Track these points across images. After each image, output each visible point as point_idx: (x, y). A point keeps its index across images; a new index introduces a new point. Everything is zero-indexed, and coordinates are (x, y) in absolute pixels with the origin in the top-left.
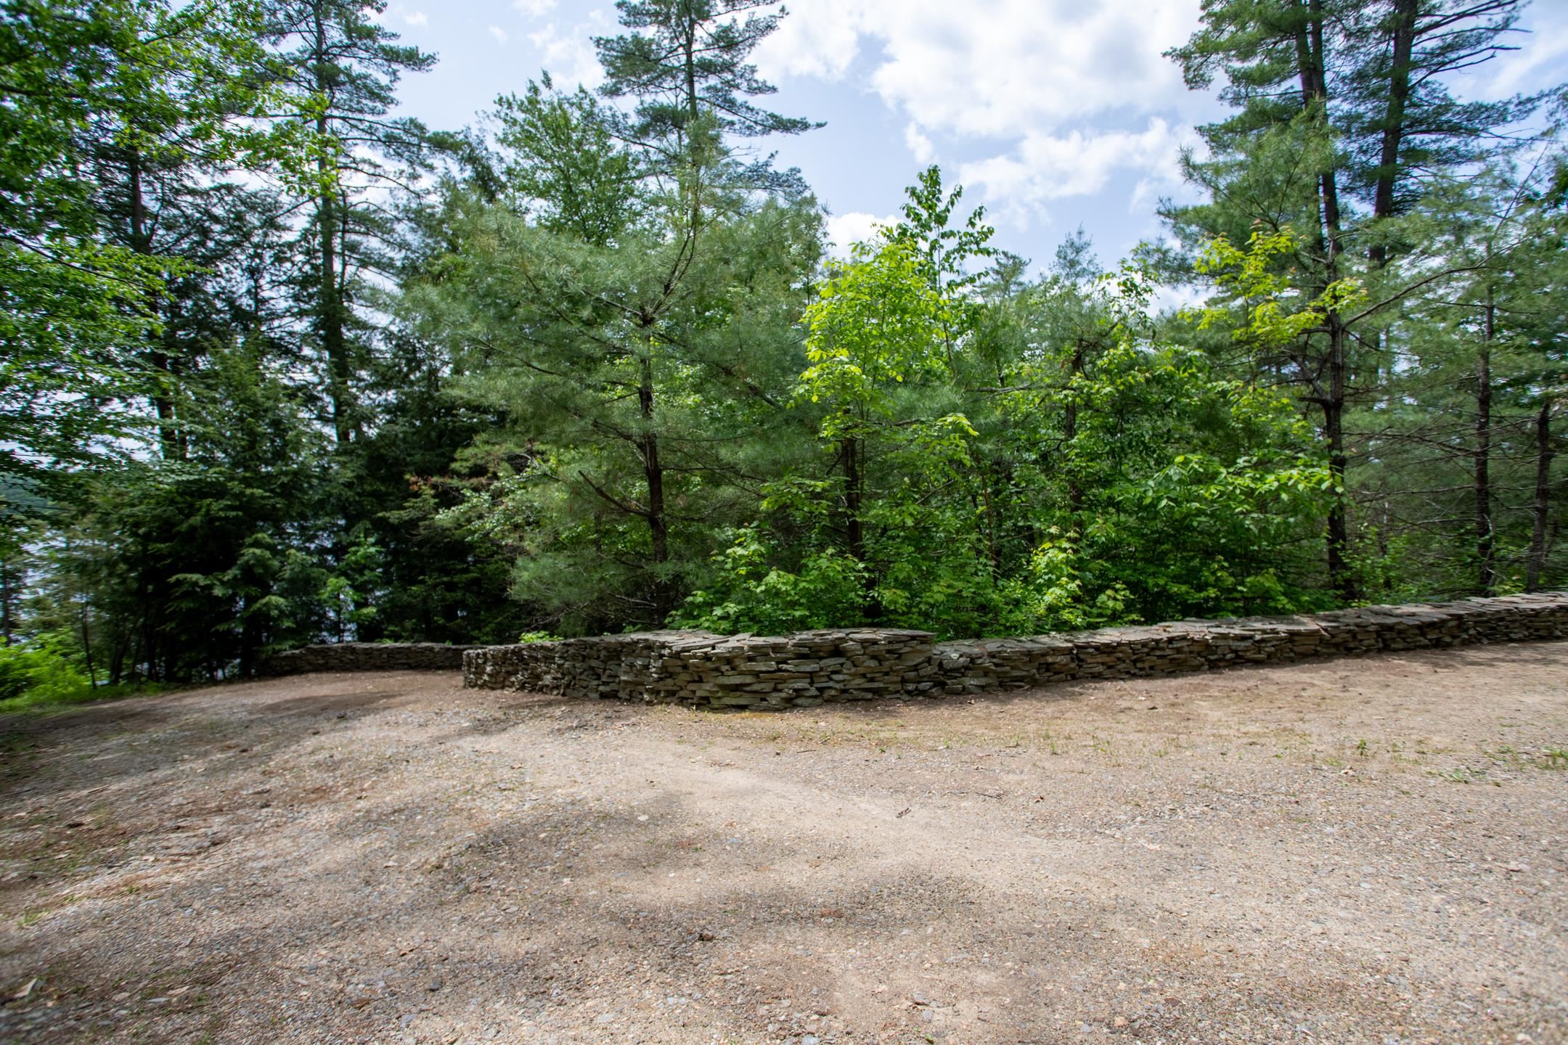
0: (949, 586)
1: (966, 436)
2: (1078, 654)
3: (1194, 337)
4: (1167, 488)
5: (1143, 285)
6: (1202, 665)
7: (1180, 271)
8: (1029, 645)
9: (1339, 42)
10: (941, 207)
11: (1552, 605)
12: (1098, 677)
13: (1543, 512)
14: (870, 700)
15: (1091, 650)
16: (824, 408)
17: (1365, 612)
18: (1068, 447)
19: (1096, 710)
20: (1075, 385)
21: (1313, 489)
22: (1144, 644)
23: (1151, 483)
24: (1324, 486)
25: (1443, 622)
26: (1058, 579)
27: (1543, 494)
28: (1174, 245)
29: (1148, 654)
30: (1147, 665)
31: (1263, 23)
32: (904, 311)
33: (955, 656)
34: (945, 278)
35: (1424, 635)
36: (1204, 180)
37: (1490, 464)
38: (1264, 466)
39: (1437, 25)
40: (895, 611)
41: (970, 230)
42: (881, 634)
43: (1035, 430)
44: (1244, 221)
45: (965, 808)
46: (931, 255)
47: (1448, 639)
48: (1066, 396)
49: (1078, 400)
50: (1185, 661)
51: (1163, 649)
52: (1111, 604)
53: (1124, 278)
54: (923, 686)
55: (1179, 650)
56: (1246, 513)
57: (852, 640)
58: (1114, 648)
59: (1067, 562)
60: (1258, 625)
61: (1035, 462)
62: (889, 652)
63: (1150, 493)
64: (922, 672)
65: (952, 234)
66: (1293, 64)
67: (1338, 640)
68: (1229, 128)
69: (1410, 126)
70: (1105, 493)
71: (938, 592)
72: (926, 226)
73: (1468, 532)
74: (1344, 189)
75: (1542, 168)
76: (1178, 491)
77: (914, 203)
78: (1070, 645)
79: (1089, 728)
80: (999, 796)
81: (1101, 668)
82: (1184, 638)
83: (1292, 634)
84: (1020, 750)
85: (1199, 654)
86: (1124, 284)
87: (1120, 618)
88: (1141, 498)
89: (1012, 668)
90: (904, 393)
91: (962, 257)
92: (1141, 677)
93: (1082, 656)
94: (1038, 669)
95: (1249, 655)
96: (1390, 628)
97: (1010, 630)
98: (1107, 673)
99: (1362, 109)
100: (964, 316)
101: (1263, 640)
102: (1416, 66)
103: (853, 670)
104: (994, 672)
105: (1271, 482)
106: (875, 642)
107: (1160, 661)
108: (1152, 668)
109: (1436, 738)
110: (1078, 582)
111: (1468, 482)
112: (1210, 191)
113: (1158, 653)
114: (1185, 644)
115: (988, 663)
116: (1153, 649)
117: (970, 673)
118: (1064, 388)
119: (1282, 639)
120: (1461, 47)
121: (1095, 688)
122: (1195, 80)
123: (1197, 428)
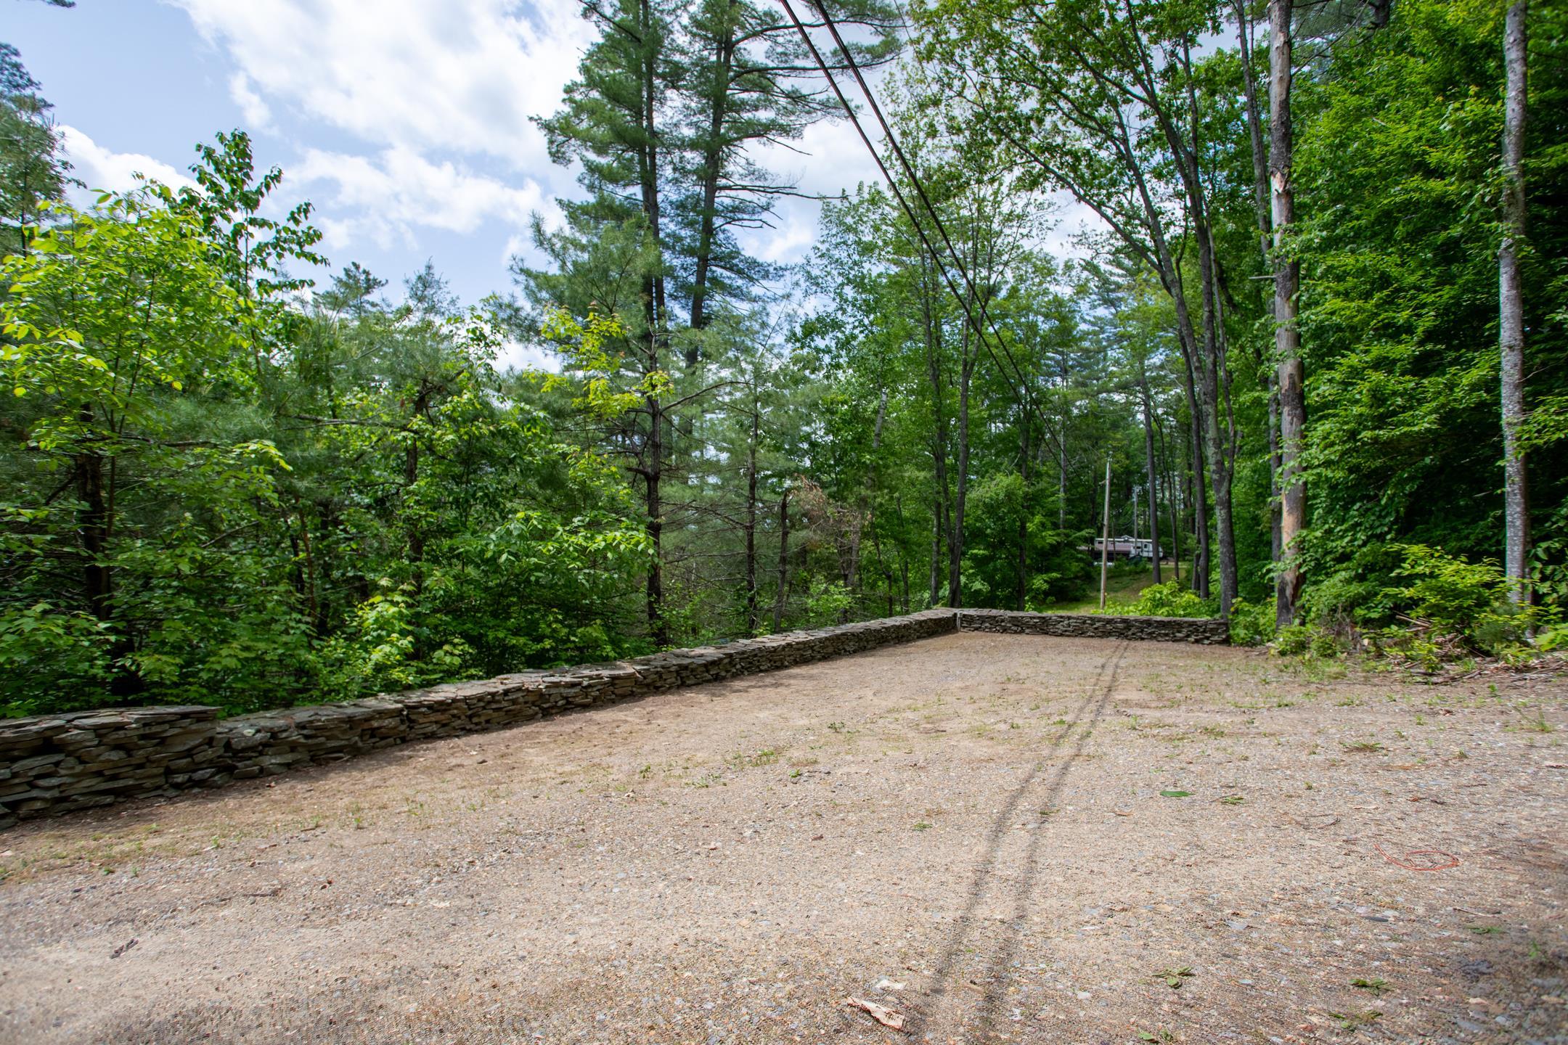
0: (246, 649)
1: (274, 469)
2: (408, 716)
3: (540, 398)
4: (508, 542)
5: (492, 338)
6: (537, 713)
7: (528, 331)
8: (351, 711)
9: (668, 172)
10: (251, 186)
11: (783, 643)
12: (431, 737)
13: (783, 573)
14: (110, 805)
15: (423, 710)
16: (39, 406)
17: (671, 656)
18: (408, 493)
19: (423, 772)
20: (415, 427)
21: (631, 551)
22: (480, 698)
23: (493, 536)
24: (640, 548)
25: (721, 659)
26: (389, 636)
27: (784, 560)
28: (526, 306)
29: (484, 708)
30: (483, 719)
31: (611, 129)
32: (185, 302)
33: (249, 732)
34: (257, 273)
35: (708, 671)
36: (553, 250)
37: (756, 536)
38: (595, 526)
39: (730, 188)
40: (161, 684)
41: (292, 225)
42: (131, 716)
43: (368, 471)
44: (586, 299)
45: (224, 917)
46: (235, 241)
47: (723, 674)
48: (405, 439)
49: (418, 444)
50: (520, 711)
51: (499, 702)
52: (448, 659)
53: (473, 326)
54: (198, 775)
55: (514, 702)
56: (580, 569)
57: (77, 727)
58: (449, 704)
59: (401, 616)
60: (587, 672)
61: (369, 507)
62: (143, 737)
63: (492, 547)
64: (199, 758)
65: (263, 224)
66: (635, 175)
67: (648, 681)
68: (585, 210)
69: (714, 259)
70: (446, 543)
71: (228, 657)
72: (227, 203)
73: (742, 589)
74: (671, 295)
75: (783, 319)
76: (518, 546)
77: (210, 169)
78: (400, 706)
79: (409, 792)
80: (275, 893)
81: (434, 727)
82: (519, 689)
83: (614, 678)
84: (318, 832)
85: (533, 704)
86: (474, 331)
87: (458, 673)
88: (483, 552)
89: (328, 738)
90: (185, 407)
91: (280, 256)
92: (477, 732)
93: (413, 717)
94: (361, 736)
95: (578, 700)
96: (685, 667)
97: (330, 694)
98: (441, 732)
99: (683, 233)
100: (280, 325)
101: (589, 686)
102: (717, 213)
103: (79, 768)
104: (303, 745)
105: (599, 542)
106: (119, 727)
107: (496, 714)
108: (488, 722)
109: (699, 755)
110: (410, 638)
111: (742, 549)
112: (558, 263)
113: (494, 706)
114: (520, 694)
115: (295, 736)
116: (489, 703)
117: (270, 751)
118: (404, 428)
119: (605, 683)
120: (744, 212)
121: (427, 749)
122: (558, 156)
123: (541, 486)
